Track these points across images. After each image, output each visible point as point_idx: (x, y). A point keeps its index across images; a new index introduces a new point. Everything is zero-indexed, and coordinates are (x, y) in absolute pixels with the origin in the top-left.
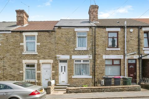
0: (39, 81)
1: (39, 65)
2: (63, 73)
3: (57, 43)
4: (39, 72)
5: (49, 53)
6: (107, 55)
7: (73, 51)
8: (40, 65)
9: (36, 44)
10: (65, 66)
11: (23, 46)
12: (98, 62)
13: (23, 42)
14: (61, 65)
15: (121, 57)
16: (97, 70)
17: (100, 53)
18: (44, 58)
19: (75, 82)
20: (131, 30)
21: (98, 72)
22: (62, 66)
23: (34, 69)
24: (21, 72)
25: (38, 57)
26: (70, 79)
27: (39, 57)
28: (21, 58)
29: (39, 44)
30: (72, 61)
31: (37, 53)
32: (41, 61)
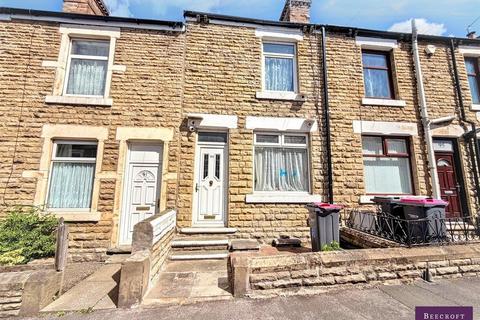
0: (108, 215)
1: (112, 146)
2: (211, 183)
3: (193, 71)
4: (110, 175)
5: (160, 103)
6: (365, 119)
7: (249, 101)
8: (117, 148)
9: (111, 67)
10: (218, 157)
11: (52, 71)
12: (337, 143)
13: (54, 57)
14: (206, 151)
15: (411, 128)
16: (337, 172)
17: (344, 113)
18: (137, 122)
19: (258, 217)
20: (431, 49)
21: (339, 179)
22: (206, 157)
23: (93, 165)
24: (28, 174)
25: (111, 117)
26: (234, 204)
27: (116, 117)
28: (37, 117)
29: (121, 68)
30: (246, 136)
31: (109, 102)
32: (124, 133)
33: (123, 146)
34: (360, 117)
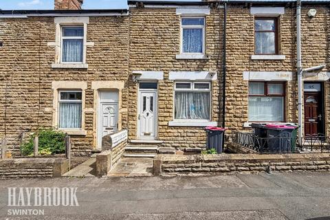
0: (91, 132)
1: (90, 93)
2: (148, 114)
3: (134, 43)
4: (90, 110)
5: (115, 66)
6: (252, 70)
7: (172, 61)
8: (92, 94)
9: (85, 44)
10: (152, 98)
11: (53, 49)
12: (231, 88)
13: (53, 40)
14: (144, 95)
15: (288, 76)
16: (229, 107)
17: (237, 66)
18: (103, 78)
19: (176, 134)
20: (312, 12)
21: (230, 111)
22: (145, 98)
23: (81, 104)
24: (47, 110)
25: (87, 75)
26: (163, 128)
27: (91, 75)
28: (48, 77)
29: (91, 44)
30: (169, 84)
31: (86, 66)
32: (96, 85)
33: (96, 93)
34: (249, 69)
